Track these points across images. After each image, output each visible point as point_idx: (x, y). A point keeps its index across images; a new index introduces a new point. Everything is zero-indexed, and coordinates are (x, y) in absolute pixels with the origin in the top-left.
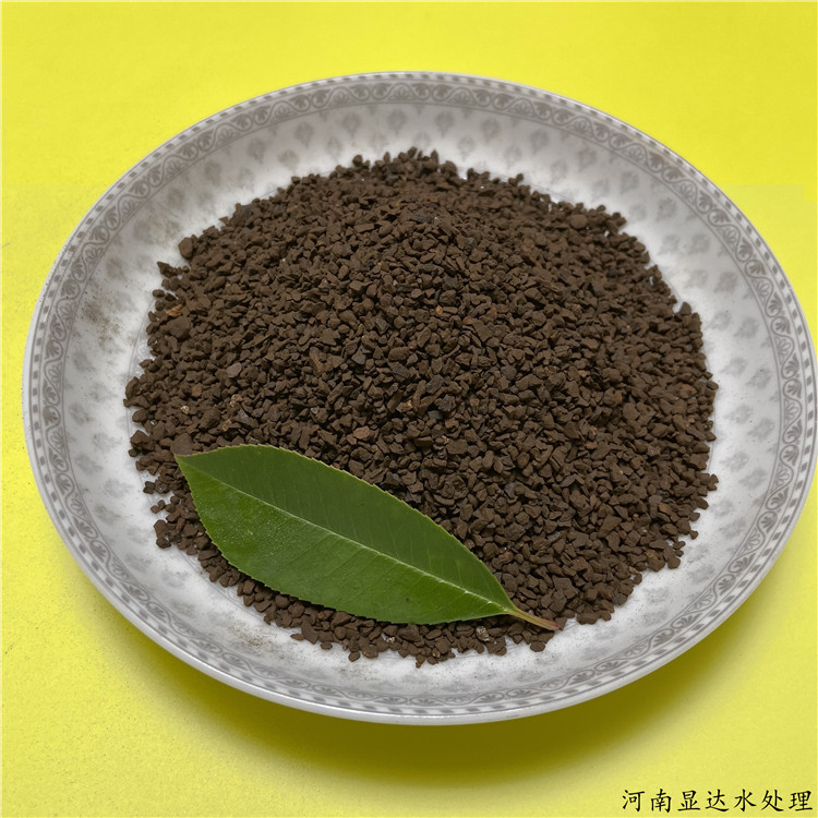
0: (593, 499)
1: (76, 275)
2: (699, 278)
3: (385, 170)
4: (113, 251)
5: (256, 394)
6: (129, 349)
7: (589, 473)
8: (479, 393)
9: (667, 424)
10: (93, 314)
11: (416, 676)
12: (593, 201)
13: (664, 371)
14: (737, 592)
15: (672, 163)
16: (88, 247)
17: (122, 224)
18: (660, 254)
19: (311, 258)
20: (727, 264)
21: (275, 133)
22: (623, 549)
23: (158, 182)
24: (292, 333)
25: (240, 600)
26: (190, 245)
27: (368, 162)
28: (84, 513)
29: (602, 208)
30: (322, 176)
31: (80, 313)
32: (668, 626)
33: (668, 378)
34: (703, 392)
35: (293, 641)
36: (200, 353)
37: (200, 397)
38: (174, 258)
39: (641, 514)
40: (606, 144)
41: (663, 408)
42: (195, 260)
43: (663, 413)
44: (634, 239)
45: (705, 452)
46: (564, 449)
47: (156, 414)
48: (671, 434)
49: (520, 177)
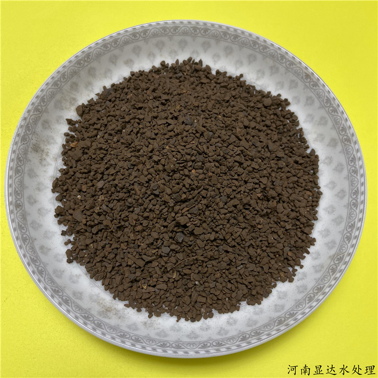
0: (259, 251)
1: (27, 132)
2: (321, 137)
3: (176, 69)
4: (45, 116)
5: (110, 196)
6: (53, 163)
7: (258, 238)
8: (210, 208)
9: (297, 212)
10: (37, 149)
11: (176, 326)
12: (276, 91)
13: (298, 186)
14: (314, 304)
15: (314, 80)
16: (32, 117)
17: (48, 103)
18: (304, 122)
19: (137, 134)
20: (334, 134)
21: (122, 51)
22: (270, 271)
23: (65, 80)
24: (127, 173)
25: (103, 287)
26: (81, 109)
27: (168, 64)
28: (34, 252)
29: (279, 95)
30: (145, 71)
31: (30, 149)
32: (283, 316)
33: (300, 189)
34: (315, 196)
35: (125, 307)
36: (86, 171)
37: (86, 192)
38: (73, 115)
39: (279, 255)
40: (284, 65)
41: (295, 204)
42: (83, 117)
43: (295, 207)
44: (293, 113)
45: (311, 226)
46: (247, 230)
47: (67, 197)
48: (298, 217)
49: (242, 76)
